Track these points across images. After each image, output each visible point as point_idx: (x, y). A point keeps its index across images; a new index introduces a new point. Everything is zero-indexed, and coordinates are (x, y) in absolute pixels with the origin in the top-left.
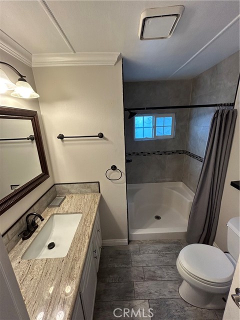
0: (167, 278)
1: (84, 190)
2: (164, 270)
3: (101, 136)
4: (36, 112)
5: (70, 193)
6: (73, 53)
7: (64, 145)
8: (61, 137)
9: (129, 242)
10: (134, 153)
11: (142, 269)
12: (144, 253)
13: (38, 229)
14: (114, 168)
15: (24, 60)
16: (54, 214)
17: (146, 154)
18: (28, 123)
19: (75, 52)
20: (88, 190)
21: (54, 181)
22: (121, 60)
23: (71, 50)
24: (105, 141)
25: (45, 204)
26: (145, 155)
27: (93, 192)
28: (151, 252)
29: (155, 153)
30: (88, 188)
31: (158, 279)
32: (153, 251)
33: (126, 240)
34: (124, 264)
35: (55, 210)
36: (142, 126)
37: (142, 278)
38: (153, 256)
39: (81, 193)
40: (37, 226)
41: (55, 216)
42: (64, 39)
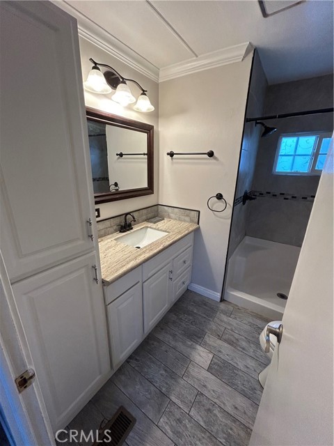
0: (252, 354)
1: (183, 217)
2: (252, 345)
3: (211, 154)
4: (153, 127)
5: (169, 217)
6: (195, 58)
7: (173, 163)
8: (171, 154)
9: (222, 300)
10: (269, 193)
11: (223, 329)
12: (236, 318)
13: (132, 231)
14: (219, 197)
15: (152, 76)
16: (147, 227)
17: (290, 197)
18: (143, 137)
19: (197, 56)
20: (187, 219)
21: (158, 201)
22: (253, 52)
23: (193, 55)
24: (215, 161)
25: (144, 217)
26: (287, 199)
27: (192, 221)
28: (245, 322)
29: (306, 198)
30: (187, 216)
31: (239, 348)
32: (249, 322)
33: (219, 295)
34: (205, 314)
35: (150, 225)
36: (292, 153)
37: (219, 336)
38: (247, 327)
39: (180, 220)
40: (132, 229)
41: (149, 229)
42: (184, 44)
